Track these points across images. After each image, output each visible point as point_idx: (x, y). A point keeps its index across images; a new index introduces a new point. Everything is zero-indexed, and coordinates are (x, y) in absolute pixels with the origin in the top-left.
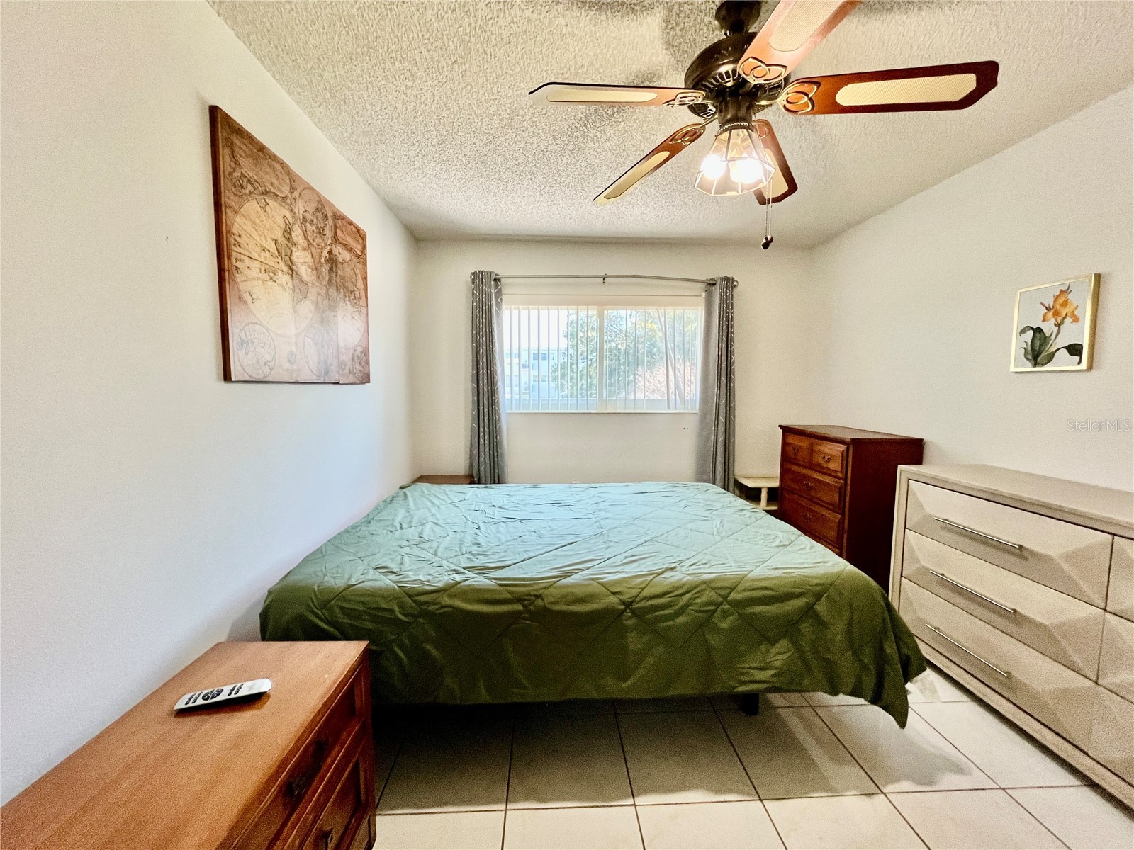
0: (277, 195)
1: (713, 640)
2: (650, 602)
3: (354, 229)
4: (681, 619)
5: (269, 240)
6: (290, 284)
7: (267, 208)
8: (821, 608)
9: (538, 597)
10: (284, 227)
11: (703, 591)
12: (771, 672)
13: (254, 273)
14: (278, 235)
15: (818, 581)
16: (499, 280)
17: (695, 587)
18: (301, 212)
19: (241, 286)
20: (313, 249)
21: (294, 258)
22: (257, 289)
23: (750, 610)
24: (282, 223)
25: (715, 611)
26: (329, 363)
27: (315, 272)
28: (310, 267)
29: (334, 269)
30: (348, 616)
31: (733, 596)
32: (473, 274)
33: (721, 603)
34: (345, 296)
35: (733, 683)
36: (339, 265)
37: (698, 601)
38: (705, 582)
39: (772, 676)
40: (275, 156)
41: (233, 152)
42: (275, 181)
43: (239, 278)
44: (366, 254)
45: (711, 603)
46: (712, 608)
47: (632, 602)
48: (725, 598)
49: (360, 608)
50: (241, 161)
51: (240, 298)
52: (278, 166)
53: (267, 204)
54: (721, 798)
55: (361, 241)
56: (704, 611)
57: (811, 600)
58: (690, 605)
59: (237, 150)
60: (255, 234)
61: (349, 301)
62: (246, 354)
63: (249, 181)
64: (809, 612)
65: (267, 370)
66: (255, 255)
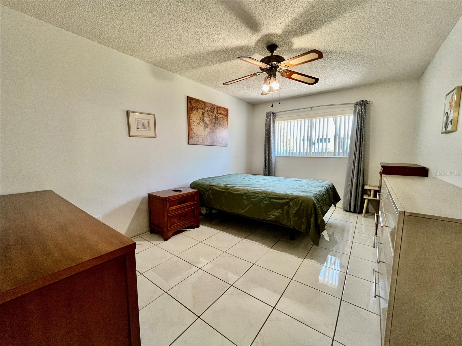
0: (200, 108)
1: (263, 205)
2: (250, 194)
3: (224, 109)
4: (256, 199)
5: (198, 117)
6: (203, 125)
7: (198, 111)
8: (291, 203)
9: (229, 189)
10: (202, 114)
11: (262, 193)
12: (275, 216)
13: (195, 124)
14: (201, 116)
15: (292, 197)
16: (275, 114)
17: (260, 193)
18: (207, 110)
19: (192, 127)
20: (210, 117)
21: (205, 119)
22: (195, 127)
23: (272, 200)
24: (202, 113)
25: (264, 199)
26: (214, 141)
27: (210, 121)
28: (209, 121)
29: (217, 120)
30: (200, 188)
31: (269, 196)
32: (266, 113)
33: (266, 197)
34: (220, 125)
35: (266, 217)
36: (218, 119)
37: (260, 196)
38: (263, 192)
39: (274, 217)
40: (200, 100)
41: (191, 103)
42: (200, 105)
43: (191, 126)
44: (228, 114)
45: (263, 197)
46: (263, 198)
47: (246, 193)
48: (267, 196)
49: (202, 186)
50: (193, 104)
51: (191, 129)
52: (201, 102)
53: (198, 110)
54: (262, 245)
55: (226, 111)
56: (261, 198)
57: (288, 200)
58: (258, 196)
59: (192, 102)
60: (195, 117)
61: (221, 126)
62: (192, 139)
63: (194, 107)
64: (287, 204)
65: (197, 142)
66: (195, 121)
